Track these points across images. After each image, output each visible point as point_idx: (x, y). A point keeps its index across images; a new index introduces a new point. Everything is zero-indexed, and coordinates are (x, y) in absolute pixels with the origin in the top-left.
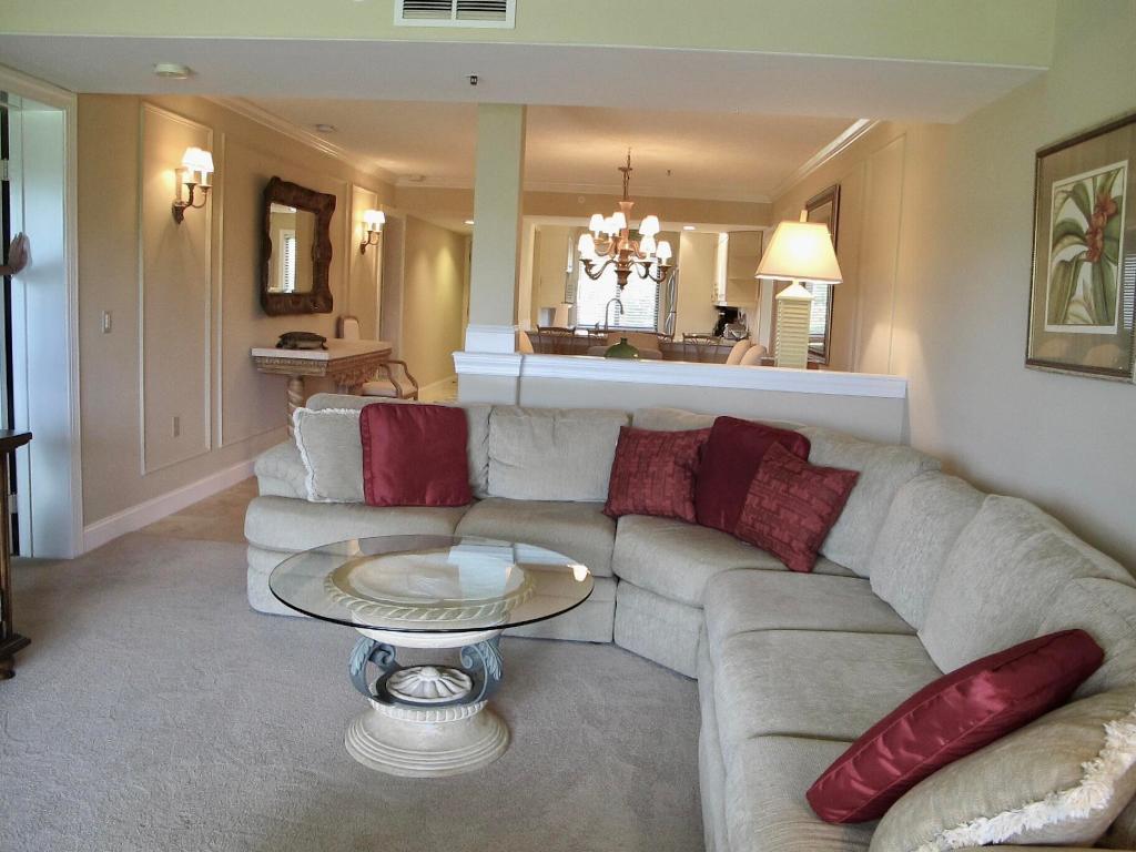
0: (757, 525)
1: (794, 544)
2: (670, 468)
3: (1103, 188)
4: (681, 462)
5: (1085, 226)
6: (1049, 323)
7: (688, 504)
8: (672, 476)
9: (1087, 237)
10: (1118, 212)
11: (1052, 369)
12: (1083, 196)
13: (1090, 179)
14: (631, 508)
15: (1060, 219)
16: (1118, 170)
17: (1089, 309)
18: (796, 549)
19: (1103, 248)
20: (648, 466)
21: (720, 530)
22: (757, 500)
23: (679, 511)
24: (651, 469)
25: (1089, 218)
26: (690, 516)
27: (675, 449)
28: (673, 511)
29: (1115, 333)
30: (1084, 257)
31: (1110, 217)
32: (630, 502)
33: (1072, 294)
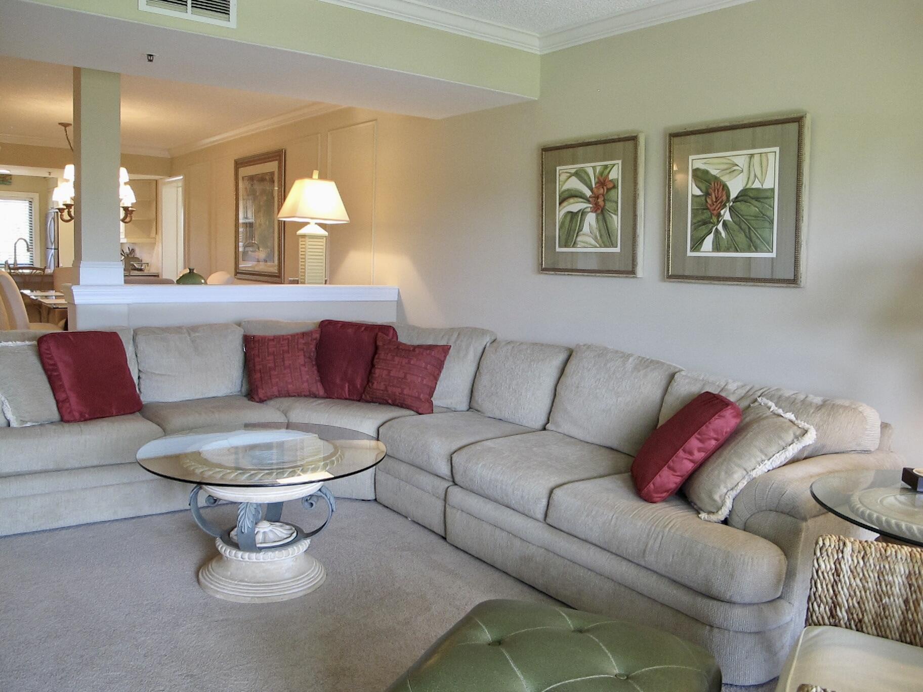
0: (390, 389)
1: (422, 396)
2: (301, 360)
3: (601, 173)
4: (307, 355)
5: (588, 193)
6: (560, 246)
7: (319, 384)
8: (304, 365)
9: (590, 199)
10: (615, 187)
11: (566, 273)
12: (586, 178)
13: (591, 169)
14: (276, 393)
15: (565, 187)
16: (614, 165)
17: (595, 239)
18: (423, 400)
19: (604, 206)
20: (283, 361)
21: (346, 399)
22: (385, 372)
23: (314, 389)
24: (287, 363)
25: (591, 189)
26: (322, 392)
27: (301, 346)
28: (310, 391)
29: (619, 251)
30: (589, 210)
31: (609, 190)
32: (275, 389)
33: (580, 230)
